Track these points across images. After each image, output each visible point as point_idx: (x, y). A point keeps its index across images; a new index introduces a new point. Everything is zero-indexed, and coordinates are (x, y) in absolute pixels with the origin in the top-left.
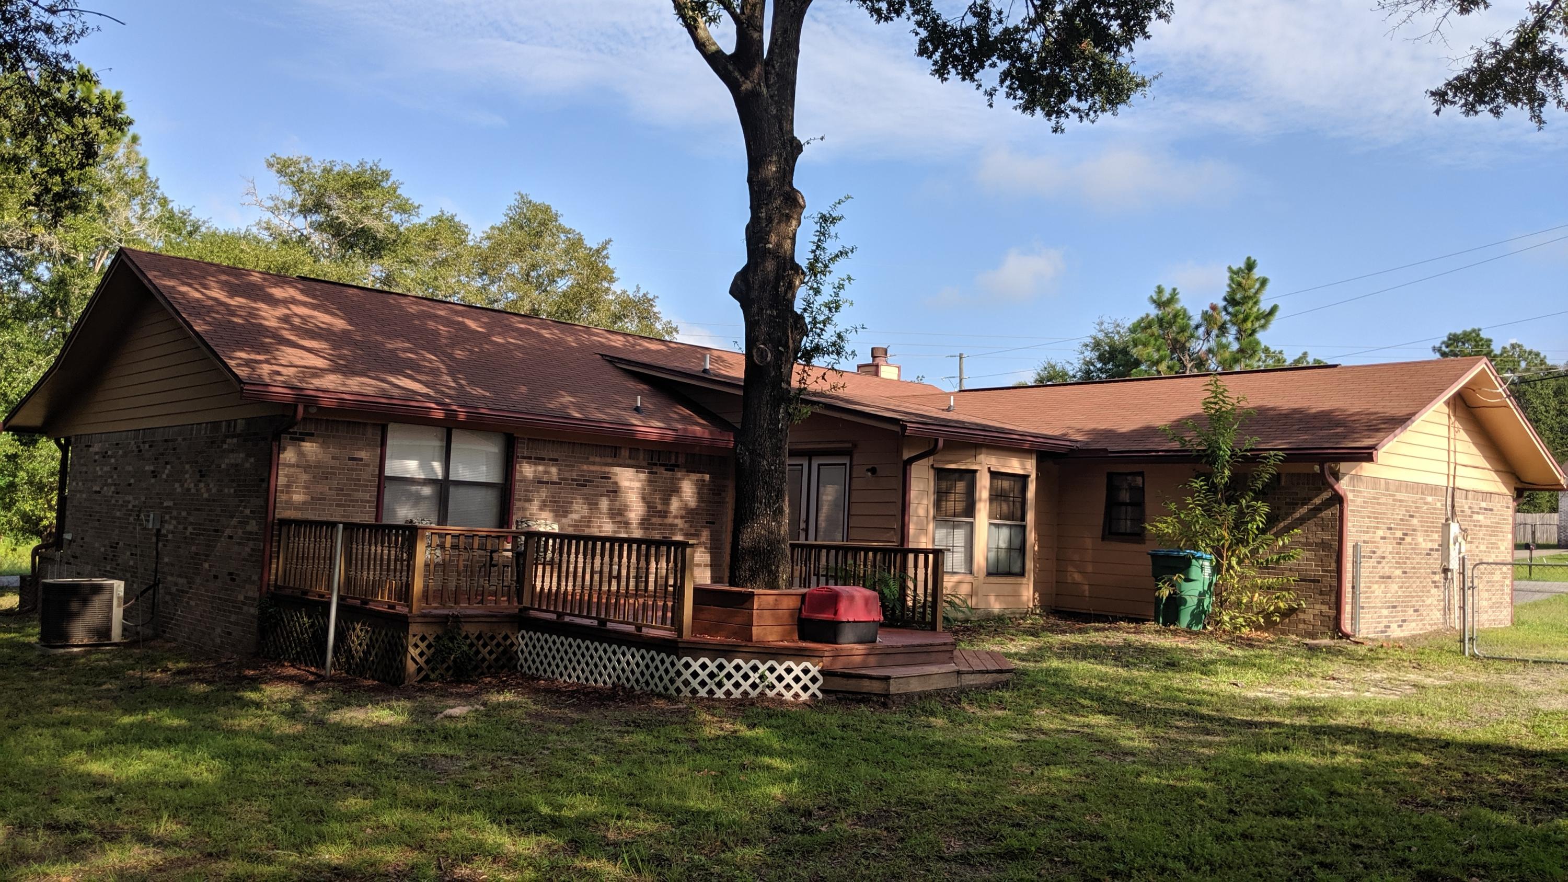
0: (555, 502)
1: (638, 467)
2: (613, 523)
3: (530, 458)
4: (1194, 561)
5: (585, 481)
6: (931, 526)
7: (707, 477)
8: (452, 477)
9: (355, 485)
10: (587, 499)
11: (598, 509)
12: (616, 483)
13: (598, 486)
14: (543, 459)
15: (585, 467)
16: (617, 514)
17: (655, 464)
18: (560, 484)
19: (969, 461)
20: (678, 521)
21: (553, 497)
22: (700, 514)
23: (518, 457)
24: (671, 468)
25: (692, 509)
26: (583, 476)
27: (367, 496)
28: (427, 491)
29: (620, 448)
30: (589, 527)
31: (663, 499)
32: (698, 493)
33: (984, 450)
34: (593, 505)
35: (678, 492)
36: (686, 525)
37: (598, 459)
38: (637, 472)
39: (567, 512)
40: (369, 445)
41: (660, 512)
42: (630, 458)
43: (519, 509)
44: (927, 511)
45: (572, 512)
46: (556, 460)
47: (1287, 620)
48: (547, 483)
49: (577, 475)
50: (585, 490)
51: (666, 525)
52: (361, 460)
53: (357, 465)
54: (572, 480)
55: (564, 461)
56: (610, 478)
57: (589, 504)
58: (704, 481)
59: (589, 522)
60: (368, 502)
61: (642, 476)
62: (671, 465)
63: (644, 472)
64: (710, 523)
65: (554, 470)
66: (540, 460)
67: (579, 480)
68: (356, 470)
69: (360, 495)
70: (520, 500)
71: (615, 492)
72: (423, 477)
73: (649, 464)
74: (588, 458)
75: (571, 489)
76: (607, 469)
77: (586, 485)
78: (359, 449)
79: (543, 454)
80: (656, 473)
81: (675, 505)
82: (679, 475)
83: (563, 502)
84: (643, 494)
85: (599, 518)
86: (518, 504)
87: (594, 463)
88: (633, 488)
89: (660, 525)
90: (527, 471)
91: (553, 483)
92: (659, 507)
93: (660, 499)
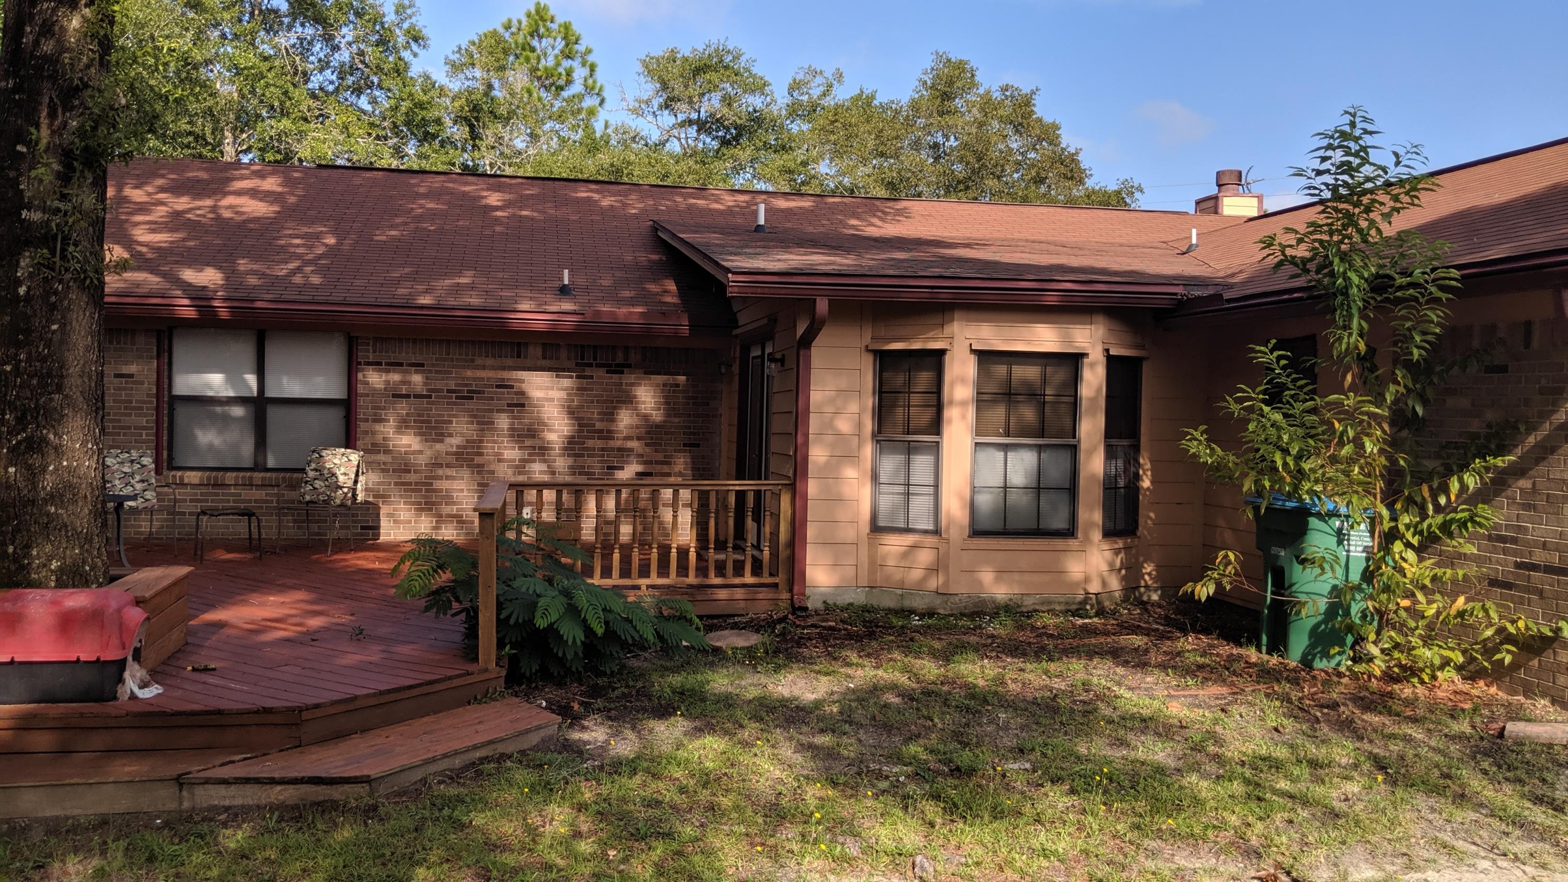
0: (423, 422)
1: (558, 369)
2: (520, 448)
3: (380, 364)
4: (1314, 522)
5: (469, 392)
6: (868, 450)
7: (682, 379)
8: (270, 393)
9: (125, 408)
10: (475, 416)
11: (495, 429)
12: (523, 393)
13: (492, 399)
14: (401, 365)
15: (469, 373)
16: (528, 436)
17: (591, 365)
18: (430, 397)
19: (931, 335)
20: (633, 444)
21: (419, 415)
22: (672, 433)
23: (360, 363)
24: (618, 369)
25: (657, 426)
26: (466, 385)
27: (143, 421)
28: (238, 411)
29: (526, 345)
30: (481, 454)
31: (605, 414)
32: (667, 403)
33: (957, 315)
34: (485, 425)
35: (632, 402)
36: (647, 450)
37: (490, 361)
38: (557, 376)
39: (442, 434)
40: (141, 357)
41: (601, 431)
42: (544, 358)
43: (366, 433)
44: (859, 425)
45: (451, 435)
46: (422, 365)
47: (1535, 662)
48: (407, 396)
49: (456, 385)
50: (471, 405)
51: (612, 449)
52: (131, 376)
53: (126, 383)
54: (449, 391)
55: (433, 365)
56: (512, 387)
57: (478, 423)
58: (677, 385)
59: (479, 447)
60: (144, 428)
61: (566, 382)
62: (617, 365)
63: (571, 377)
64: (691, 445)
65: (417, 379)
66: (395, 365)
67: (460, 391)
68: (125, 389)
69: (134, 420)
70: (367, 420)
71: (523, 405)
72: (231, 394)
73: (577, 364)
74: (473, 361)
75: (448, 404)
76: (505, 375)
77: (472, 398)
78: (126, 363)
79: (402, 357)
80: (592, 377)
81: (625, 420)
82: (629, 378)
83: (436, 422)
84: (569, 407)
85: (495, 442)
86: (363, 426)
87: (484, 368)
88: (552, 400)
89: (603, 449)
90: (374, 379)
91: (416, 396)
92: (599, 425)
93: (599, 413)
